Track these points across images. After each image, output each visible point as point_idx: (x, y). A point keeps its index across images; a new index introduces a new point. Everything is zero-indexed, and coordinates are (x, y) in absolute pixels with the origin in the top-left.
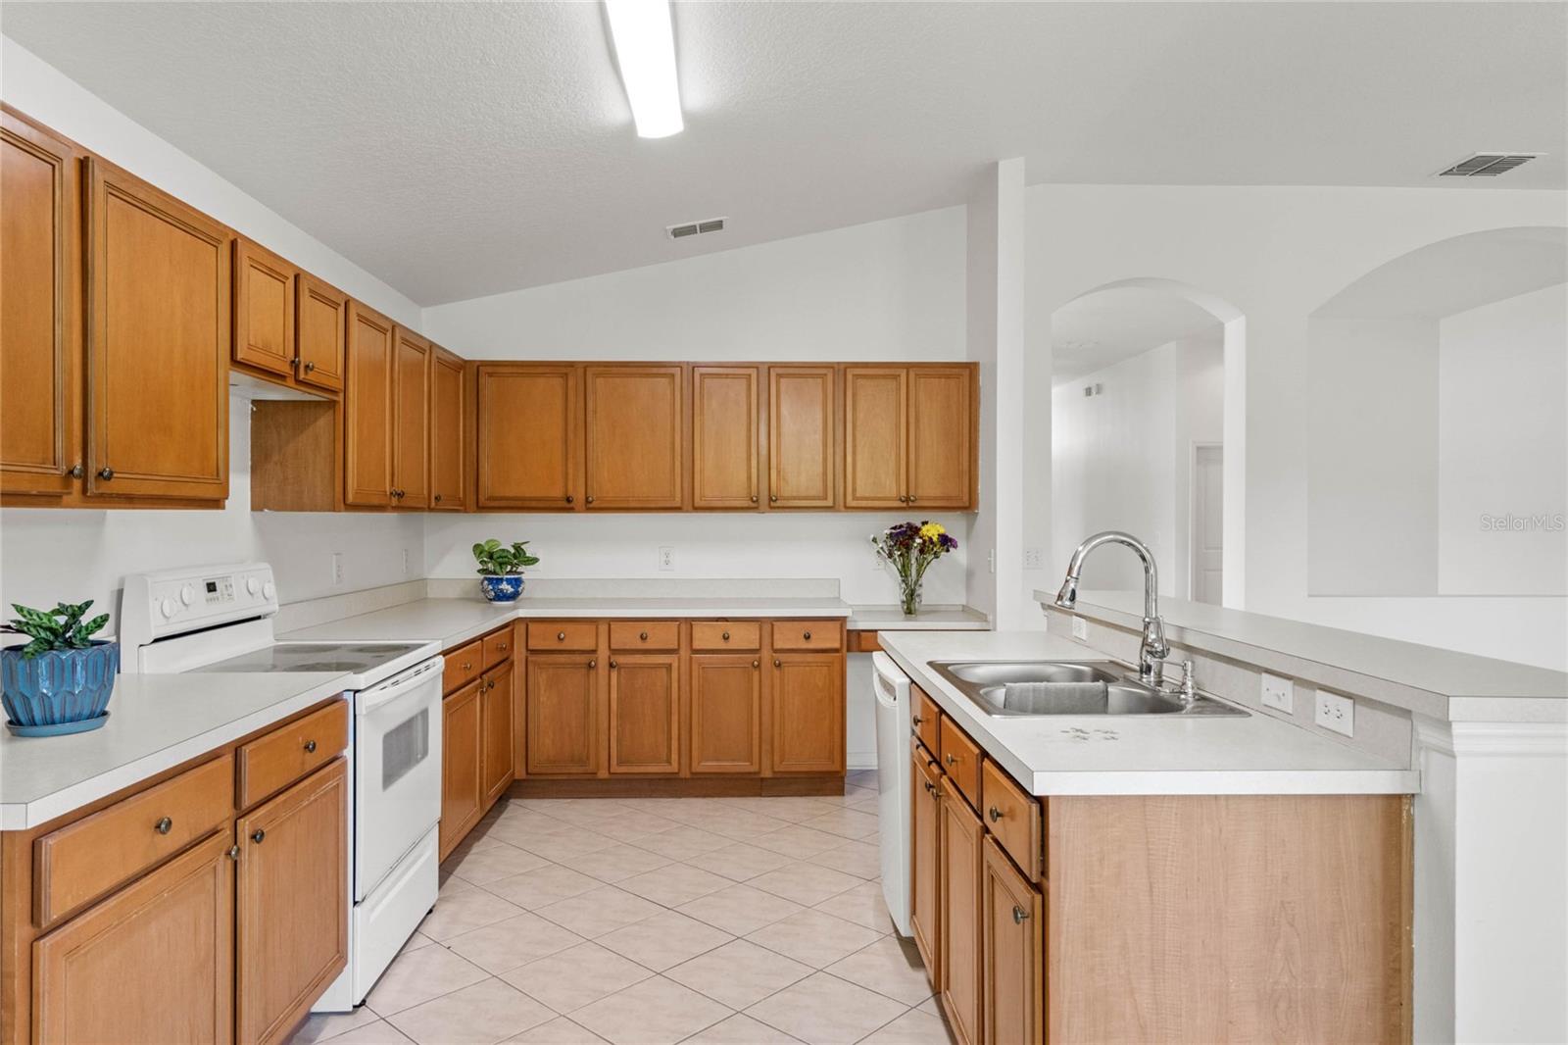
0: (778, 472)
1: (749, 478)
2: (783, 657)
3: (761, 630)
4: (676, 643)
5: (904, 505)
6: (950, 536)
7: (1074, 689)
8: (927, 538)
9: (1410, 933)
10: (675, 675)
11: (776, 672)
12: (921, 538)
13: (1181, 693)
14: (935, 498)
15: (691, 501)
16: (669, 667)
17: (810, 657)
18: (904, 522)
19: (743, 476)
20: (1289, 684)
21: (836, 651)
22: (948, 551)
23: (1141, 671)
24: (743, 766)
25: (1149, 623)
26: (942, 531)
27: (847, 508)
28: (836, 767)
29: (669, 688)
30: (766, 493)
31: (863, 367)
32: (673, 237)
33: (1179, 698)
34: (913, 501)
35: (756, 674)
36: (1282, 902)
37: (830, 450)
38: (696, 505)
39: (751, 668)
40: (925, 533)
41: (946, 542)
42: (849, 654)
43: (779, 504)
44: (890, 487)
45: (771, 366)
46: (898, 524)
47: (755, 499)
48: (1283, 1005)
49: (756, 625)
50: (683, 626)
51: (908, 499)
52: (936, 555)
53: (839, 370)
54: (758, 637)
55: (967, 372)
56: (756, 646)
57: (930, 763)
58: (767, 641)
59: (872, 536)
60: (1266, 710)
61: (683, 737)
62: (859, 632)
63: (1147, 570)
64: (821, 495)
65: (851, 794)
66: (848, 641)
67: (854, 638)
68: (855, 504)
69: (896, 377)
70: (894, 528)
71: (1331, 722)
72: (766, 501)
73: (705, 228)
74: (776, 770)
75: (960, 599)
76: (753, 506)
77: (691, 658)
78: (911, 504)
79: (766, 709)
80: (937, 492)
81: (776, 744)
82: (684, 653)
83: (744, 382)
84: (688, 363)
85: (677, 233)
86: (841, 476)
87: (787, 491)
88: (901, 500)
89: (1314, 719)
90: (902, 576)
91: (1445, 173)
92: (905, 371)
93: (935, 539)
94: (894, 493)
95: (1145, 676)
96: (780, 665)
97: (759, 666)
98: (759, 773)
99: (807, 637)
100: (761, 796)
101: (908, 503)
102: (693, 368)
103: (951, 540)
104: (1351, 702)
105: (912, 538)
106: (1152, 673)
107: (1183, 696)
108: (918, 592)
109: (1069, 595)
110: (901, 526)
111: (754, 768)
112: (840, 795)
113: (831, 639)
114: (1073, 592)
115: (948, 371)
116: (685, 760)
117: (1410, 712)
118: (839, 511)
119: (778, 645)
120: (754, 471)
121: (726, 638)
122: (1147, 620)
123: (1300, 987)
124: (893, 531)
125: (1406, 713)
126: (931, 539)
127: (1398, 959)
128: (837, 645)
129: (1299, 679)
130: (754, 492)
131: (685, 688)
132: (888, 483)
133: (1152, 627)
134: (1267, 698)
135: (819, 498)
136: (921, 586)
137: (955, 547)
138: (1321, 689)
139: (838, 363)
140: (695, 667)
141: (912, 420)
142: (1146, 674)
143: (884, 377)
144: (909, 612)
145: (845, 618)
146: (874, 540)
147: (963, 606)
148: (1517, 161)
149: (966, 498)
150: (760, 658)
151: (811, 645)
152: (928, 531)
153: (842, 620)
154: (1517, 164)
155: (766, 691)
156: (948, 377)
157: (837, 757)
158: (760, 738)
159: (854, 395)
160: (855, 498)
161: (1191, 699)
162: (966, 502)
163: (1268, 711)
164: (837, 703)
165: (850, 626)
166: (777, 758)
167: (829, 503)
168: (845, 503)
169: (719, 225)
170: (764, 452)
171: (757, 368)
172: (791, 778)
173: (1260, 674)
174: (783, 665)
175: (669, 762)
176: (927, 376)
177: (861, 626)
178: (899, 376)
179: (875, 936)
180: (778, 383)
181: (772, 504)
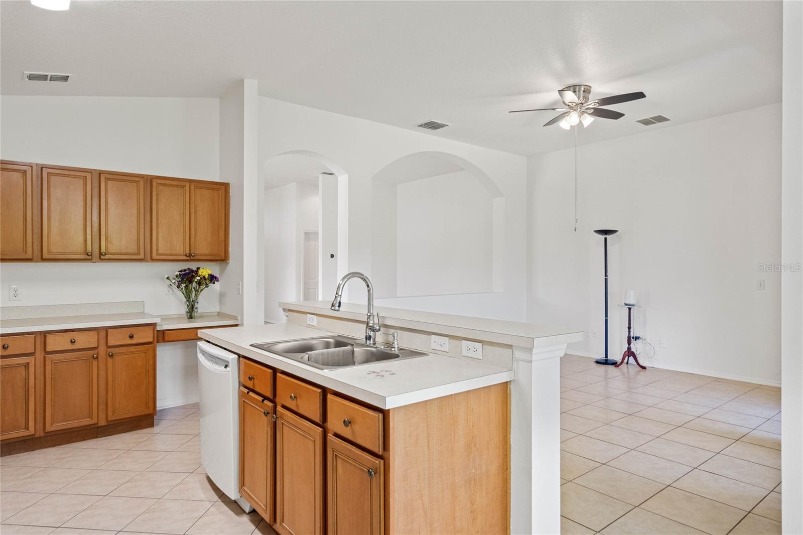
0: (106, 238)
1: (85, 241)
2: (114, 350)
3: (98, 335)
4: (34, 349)
5: (188, 258)
6: (215, 275)
7: (340, 351)
8: (202, 277)
9: (510, 437)
10: (32, 369)
11: (110, 360)
12: (199, 276)
13: (392, 348)
14: (206, 255)
15: (39, 254)
16: (27, 366)
17: (132, 349)
18: (186, 268)
19: (81, 239)
20: (447, 339)
21: (150, 343)
22: (214, 283)
23: (366, 339)
24: (86, 422)
25: (370, 316)
26: (210, 272)
27: (153, 260)
28: (150, 411)
29: (27, 379)
30: (97, 250)
31: (163, 179)
32: (27, 80)
33: (391, 350)
34: (193, 256)
35: (95, 363)
36: (472, 437)
37: (142, 226)
38: (44, 257)
39: (91, 359)
40: (200, 274)
41: (213, 279)
42: (157, 344)
43: (107, 257)
44: (180, 248)
45: (100, 173)
46: (183, 269)
47: (89, 254)
48: (472, 483)
49: (95, 333)
50: (38, 337)
51: (190, 255)
52: (207, 286)
53: (147, 179)
54: (97, 339)
55: (223, 188)
56: (96, 345)
57: (263, 401)
58: (103, 341)
59: (167, 276)
60: (434, 351)
61: (38, 411)
62: (163, 331)
63: (369, 291)
64: (136, 252)
65: (157, 425)
66: (157, 337)
67: (161, 334)
68: (158, 257)
69: (183, 187)
70: (181, 271)
71: (471, 354)
72: (98, 255)
73: (54, 78)
74: (109, 419)
75: (216, 308)
76: (88, 257)
77: (45, 358)
78: (192, 258)
79: (102, 384)
80: (207, 252)
81: (110, 404)
82: (39, 355)
83: (81, 181)
84: (37, 164)
85: (31, 77)
86: (148, 241)
87: (112, 249)
88: (186, 255)
89: (461, 353)
90: (186, 298)
91: (419, 126)
92: (188, 184)
93: (206, 277)
94: (182, 252)
95: (368, 341)
96: (112, 355)
97: (97, 357)
98: (97, 424)
99: (131, 337)
100: (97, 437)
101: (190, 257)
102: (42, 168)
103: (216, 277)
104: (481, 344)
105: (193, 277)
106: (372, 340)
107: (393, 349)
108: (196, 306)
109: (337, 305)
110: (185, 270)
111: (94, 421)
112: (151, 427)
113: (147, 336)
114: (340, 303)
115: (213, 186)
116: (40, 425)
117: (512, 346)
118: (147, 262)
119: (111, 343)
120: (89, 237)
121: (73, 342)
122: (369, 314)
123: (478, 473)
124: (181, 273)
125: (510, 347)
126: (204, 277)
127: (506, 450)
128: (151, 340)
129: (452, 336)
130: (89, 249)
131: (40, 378)
132: (178, 246)
133: (371, 317)
134: (434, 346)
135: (134, 254)
136: (198, 303)
137: (218, 281)
138: (464, 340)
139: (147, 175)
140: (48, 363)
141: (193, 211)
142: (369, 340)
143: (177, 186)
144: (191, 317)
145: (156, 323)
146: (168, 278)
147: (218, 312)
148: (442, 126)
149: (223, 255)
150: (98, 352)
151: (134, 341)
152: (202, 272)
153: (154, 325)
154: (442, 127)
155: (102, 373)
156: (213, 189)
157: (151, 405)
158: (98, 401)
159: (157, 195)
160: (158, 254)
161: (396, 350)
162: (222, 257)
163: (435, 352)
164: (151, 374)
165: (158, 328)
166: (110, 413)
167: (142, 256)
168: (151, 256)
169: (66, 79)
170: (96, 225)
171: (91, 173)
172: (118, 423)
173: (431, 335)
174: (114, 355)
175: (27, 428)
176: (201, 188)
177: (165, 327)
178: (185, 186)
179: (208, 505)
180: (106, 185)
181: (102, 257)
